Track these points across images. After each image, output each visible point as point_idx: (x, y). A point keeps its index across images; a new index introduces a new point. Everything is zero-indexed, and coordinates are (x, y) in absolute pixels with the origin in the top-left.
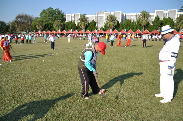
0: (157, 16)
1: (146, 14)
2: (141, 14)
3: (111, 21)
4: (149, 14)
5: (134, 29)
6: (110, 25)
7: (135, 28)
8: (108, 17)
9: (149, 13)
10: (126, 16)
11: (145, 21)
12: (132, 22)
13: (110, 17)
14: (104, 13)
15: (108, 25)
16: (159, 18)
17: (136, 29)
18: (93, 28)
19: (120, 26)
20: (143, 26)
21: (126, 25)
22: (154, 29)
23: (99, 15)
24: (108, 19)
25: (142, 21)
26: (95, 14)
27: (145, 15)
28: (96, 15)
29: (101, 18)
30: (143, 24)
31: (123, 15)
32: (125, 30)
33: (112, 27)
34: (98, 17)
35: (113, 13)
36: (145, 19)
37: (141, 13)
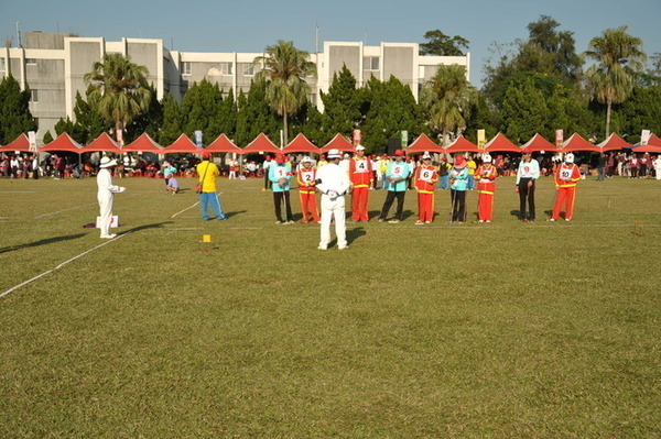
0: (344, 68)
1: (296, 60)
2: (267, 56)
3: (119, 89)
4: (308, 60)
5: (240, 133)
6: (110, 110)
7: (241, 126)
8: (97, 65)
9: (307, 54)
10: (181, 63)
11: (292, 89)
12: (223, 96)
13: (112, 64)
14: (67, 41)
15: (102, 108)
16: (353, 82)
17: (249, 130)
18: (14, 121)
19: (167, 114)
20: (282, 117)
21: (197, 109)
22: (334, 133)
23: (32, 54)
24: (98, 78)
25: (277, 90)
26: (9, 46)
27: (290, 63)
28: (16, 53)
29: (45, 66)
30: (280, 108)
31: (167, 61)
32: (198, 134)
33: (121, 120)
34: (26, 61)
35: (116, 47)
36: (292, 80)
37: (270, 50)
